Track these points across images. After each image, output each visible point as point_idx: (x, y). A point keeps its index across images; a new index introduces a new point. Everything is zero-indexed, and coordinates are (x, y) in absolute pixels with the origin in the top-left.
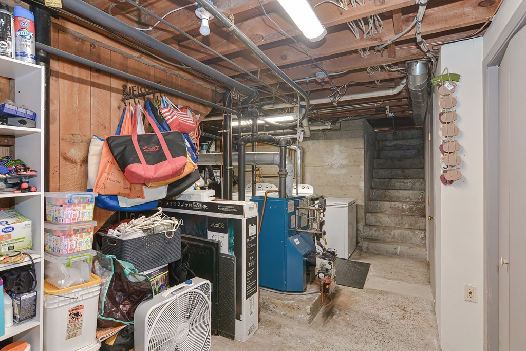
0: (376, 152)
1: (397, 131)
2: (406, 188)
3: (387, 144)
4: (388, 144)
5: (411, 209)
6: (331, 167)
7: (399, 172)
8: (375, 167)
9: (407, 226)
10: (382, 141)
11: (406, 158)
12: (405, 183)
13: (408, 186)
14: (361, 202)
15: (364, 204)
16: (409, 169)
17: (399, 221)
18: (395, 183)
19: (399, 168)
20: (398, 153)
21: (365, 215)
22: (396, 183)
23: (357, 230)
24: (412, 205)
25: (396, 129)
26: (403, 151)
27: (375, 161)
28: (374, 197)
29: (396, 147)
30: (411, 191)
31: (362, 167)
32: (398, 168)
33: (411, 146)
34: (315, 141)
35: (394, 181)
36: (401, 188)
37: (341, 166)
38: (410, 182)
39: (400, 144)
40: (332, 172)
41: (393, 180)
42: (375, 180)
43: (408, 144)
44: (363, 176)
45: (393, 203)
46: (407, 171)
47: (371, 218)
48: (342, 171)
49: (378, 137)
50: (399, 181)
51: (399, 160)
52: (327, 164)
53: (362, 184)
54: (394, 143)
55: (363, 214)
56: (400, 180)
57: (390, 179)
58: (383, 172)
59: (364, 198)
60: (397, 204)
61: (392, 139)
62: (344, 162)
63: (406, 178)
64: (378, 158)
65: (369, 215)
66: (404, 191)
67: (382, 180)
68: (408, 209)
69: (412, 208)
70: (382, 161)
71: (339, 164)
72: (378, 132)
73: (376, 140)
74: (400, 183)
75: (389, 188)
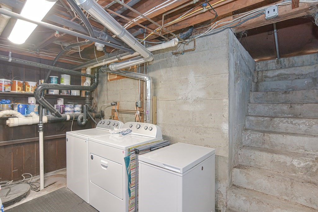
0: (253, 84)
1: (282, 59)
2: (297, 132)
3: (268, 75)
4: (270, 74)
5: (307, 169)
6: (185, 101)
7: (285, 108)
8: (251, 101)
9: (301, 201)
10: (262, 71)
11: (294, 89)
12: (295, 124)
13: (300, 129)
14: (224, 153)
15: (227, 156)
16: (302, 104)
17: (286, 189)
18: (279, 123)
19: (285, 103)
20: (283, 84)
21: (230, 171)
22: (281, 124)
23: (217, 192)
24: (311, 163)
25: (280, 57)
26: (290, 82)
27: (252, 94)
28: (248, 142)
29: (280, 77)
30: (306, 139)
31: (226, 101)
32: (283, 103)
33: (302, 75)
34: (168, 69)
35: (277, 120)
36: (289, 131)
37: (198, 100)
38: (304, 123)
39: (286, 73)
40: (186, 108)
41: (275, 119)
42: (251, 118)
43: (296, 72)
44: (226, 114)
45: (275, 155)
46: (298, 107)
47: (240, 176)
48: (199, 106)
49: (257, 68)
50: (285, 121)
51: (286, 92)
52: (180, 97)
53: (225, 127)
54: (277, 72)
55: (227, 171)
56: (287, 119)
57: (272, 117)
58: (262, 108)
59: (228, 147)
60: (282, 158)
61: (274, 68)
62: (201, 94)
63: (296, 116)
64: (257, 90)
65: (236, 171)
66: (294, 137)
67: (260, 118)
68: (303, 168)
69: (311, 167)
70: (260, 94)
71: (195, 98)
72: (258, 61)
73: (255, 70)
74: (286, 124)
75: (271, 129)
